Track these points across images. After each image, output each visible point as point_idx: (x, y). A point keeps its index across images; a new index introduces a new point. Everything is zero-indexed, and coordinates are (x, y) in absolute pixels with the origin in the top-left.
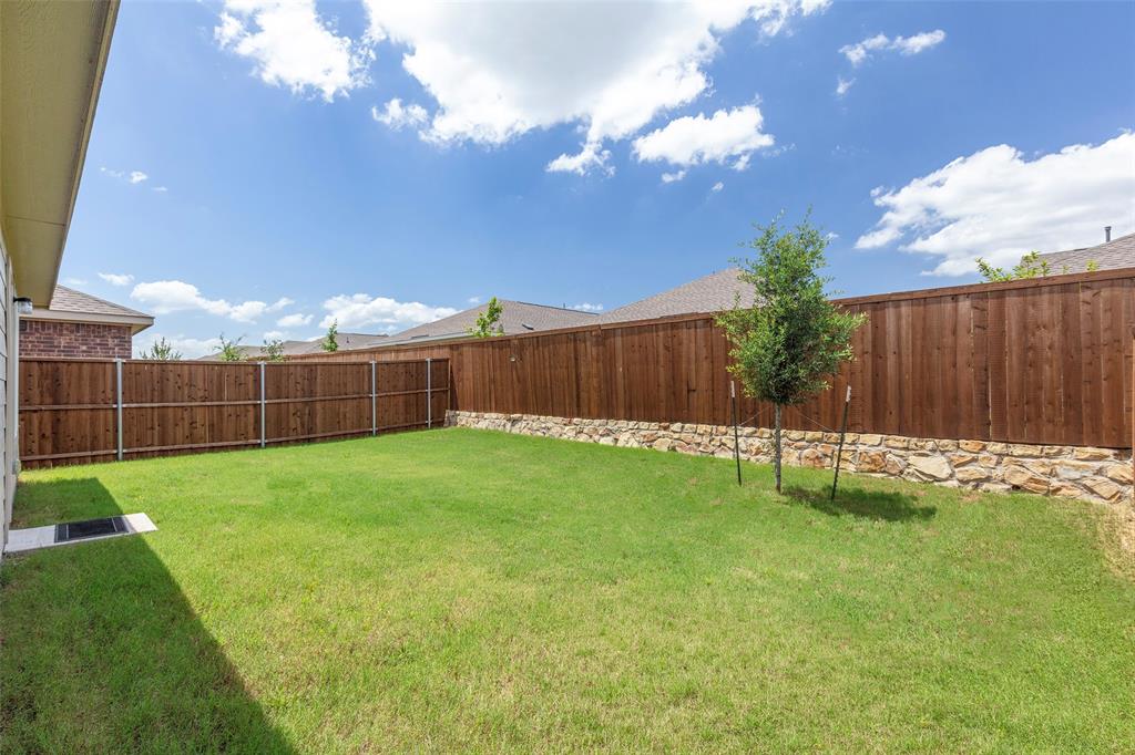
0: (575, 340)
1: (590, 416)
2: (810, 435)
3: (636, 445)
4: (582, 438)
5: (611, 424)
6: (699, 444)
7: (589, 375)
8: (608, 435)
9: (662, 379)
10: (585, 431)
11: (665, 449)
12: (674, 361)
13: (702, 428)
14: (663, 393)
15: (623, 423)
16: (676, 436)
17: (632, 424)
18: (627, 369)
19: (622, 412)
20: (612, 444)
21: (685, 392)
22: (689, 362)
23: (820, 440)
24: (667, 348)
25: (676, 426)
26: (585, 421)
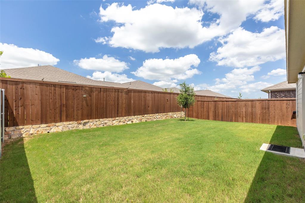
0: (118, 92)
1: (122, 116)
2: (165, 114)
3: (138, 122)
4: (121, 124)
5: (130, 118)
6: (151, 119)
7: (122, 104)
8: (129, 121)
9: (143, 105)
10: (121, 121)
11: (145, 121)
12: (145, 100)
13: (151, 115)
14: (143, 107)
15: (133, 117)
16: (146, 118)
17: (136, 117)
18: (134, 101)
19: (132, 114)
20: (131, 123)
21: (147, 107)
22: (148, 101)
23: (166, 114)
24: (144, 97)
25: (146, 115)
26: (121, 118)
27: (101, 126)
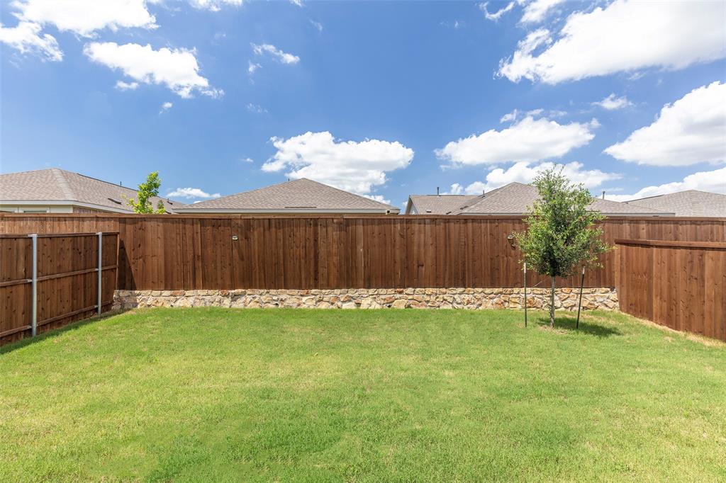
0: (316, 225)
1: (329, 286)
2: (496, 290)
3: (378, 307)
4: (323, 306)
5: (352, 292)
6: (428, 302)
7: (329, 254)
8: (350, 301)
9: (398, 258)
10: (325, 299)
11: (402, 307)
12: (408, 245)
13: (429, 290)
14: (398, 266)
15: (362, 291)
16: (410, 297)
17: (371, 291)
18: (366, 248)
19: (361, 282)
20: (354, 308)
21: (415, 267)
22: (419, 246)
23: (501, 293)
24: (402, 236)
25: (410, 290)
26: (324, 291)
27: (271, 306)
